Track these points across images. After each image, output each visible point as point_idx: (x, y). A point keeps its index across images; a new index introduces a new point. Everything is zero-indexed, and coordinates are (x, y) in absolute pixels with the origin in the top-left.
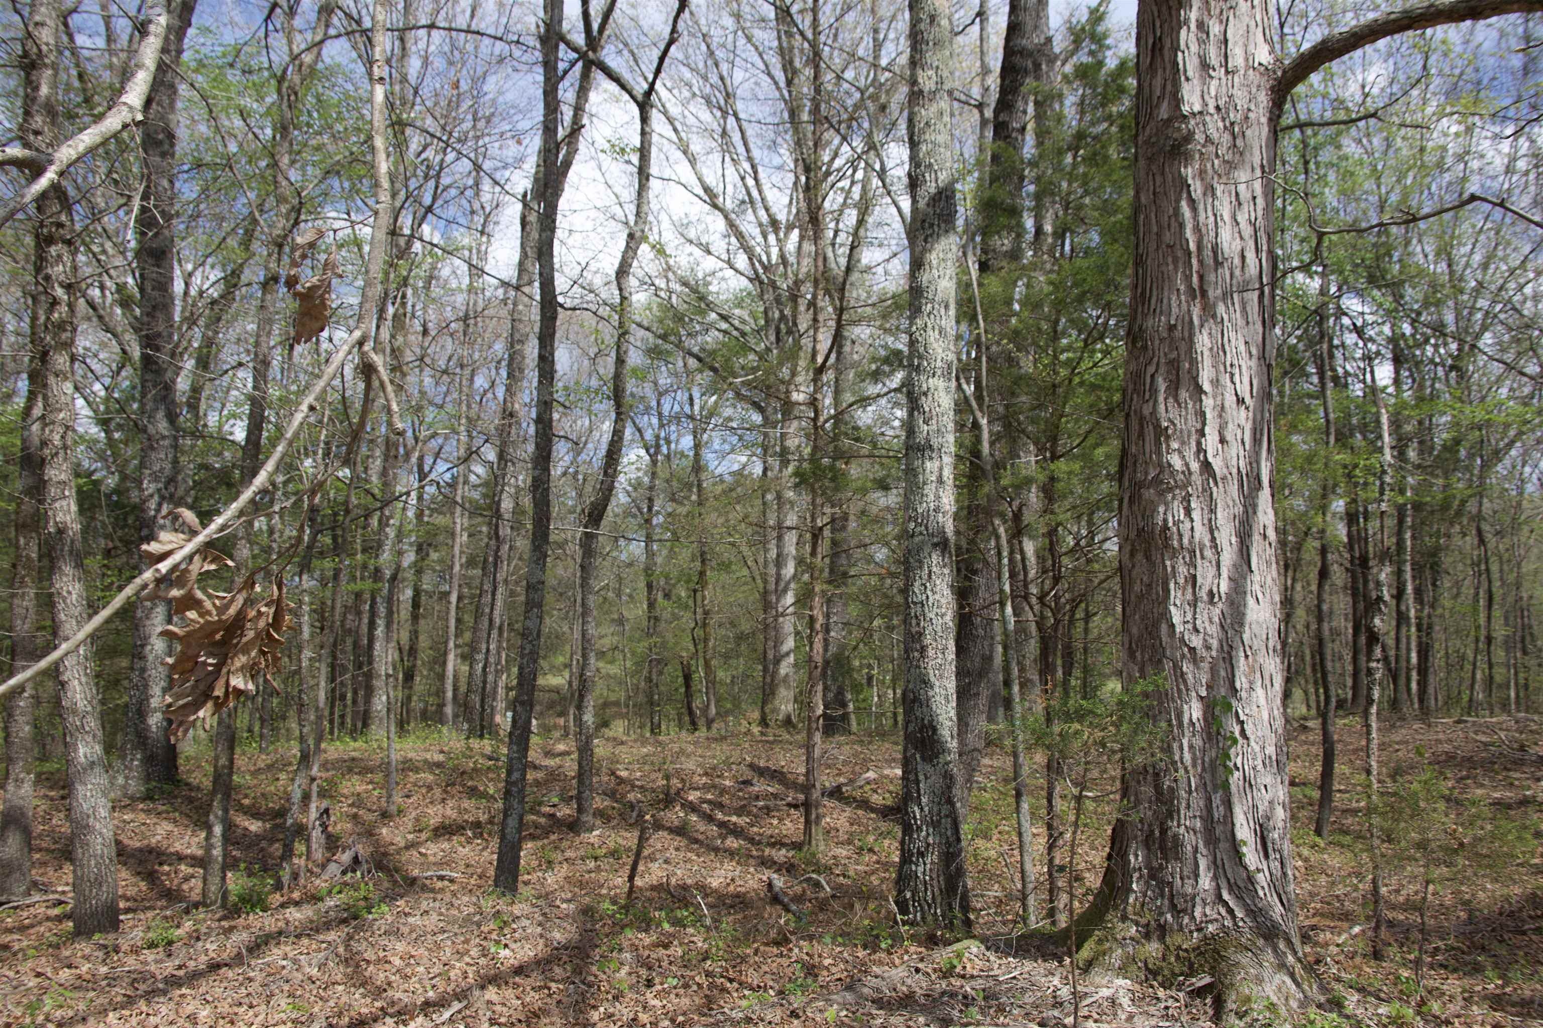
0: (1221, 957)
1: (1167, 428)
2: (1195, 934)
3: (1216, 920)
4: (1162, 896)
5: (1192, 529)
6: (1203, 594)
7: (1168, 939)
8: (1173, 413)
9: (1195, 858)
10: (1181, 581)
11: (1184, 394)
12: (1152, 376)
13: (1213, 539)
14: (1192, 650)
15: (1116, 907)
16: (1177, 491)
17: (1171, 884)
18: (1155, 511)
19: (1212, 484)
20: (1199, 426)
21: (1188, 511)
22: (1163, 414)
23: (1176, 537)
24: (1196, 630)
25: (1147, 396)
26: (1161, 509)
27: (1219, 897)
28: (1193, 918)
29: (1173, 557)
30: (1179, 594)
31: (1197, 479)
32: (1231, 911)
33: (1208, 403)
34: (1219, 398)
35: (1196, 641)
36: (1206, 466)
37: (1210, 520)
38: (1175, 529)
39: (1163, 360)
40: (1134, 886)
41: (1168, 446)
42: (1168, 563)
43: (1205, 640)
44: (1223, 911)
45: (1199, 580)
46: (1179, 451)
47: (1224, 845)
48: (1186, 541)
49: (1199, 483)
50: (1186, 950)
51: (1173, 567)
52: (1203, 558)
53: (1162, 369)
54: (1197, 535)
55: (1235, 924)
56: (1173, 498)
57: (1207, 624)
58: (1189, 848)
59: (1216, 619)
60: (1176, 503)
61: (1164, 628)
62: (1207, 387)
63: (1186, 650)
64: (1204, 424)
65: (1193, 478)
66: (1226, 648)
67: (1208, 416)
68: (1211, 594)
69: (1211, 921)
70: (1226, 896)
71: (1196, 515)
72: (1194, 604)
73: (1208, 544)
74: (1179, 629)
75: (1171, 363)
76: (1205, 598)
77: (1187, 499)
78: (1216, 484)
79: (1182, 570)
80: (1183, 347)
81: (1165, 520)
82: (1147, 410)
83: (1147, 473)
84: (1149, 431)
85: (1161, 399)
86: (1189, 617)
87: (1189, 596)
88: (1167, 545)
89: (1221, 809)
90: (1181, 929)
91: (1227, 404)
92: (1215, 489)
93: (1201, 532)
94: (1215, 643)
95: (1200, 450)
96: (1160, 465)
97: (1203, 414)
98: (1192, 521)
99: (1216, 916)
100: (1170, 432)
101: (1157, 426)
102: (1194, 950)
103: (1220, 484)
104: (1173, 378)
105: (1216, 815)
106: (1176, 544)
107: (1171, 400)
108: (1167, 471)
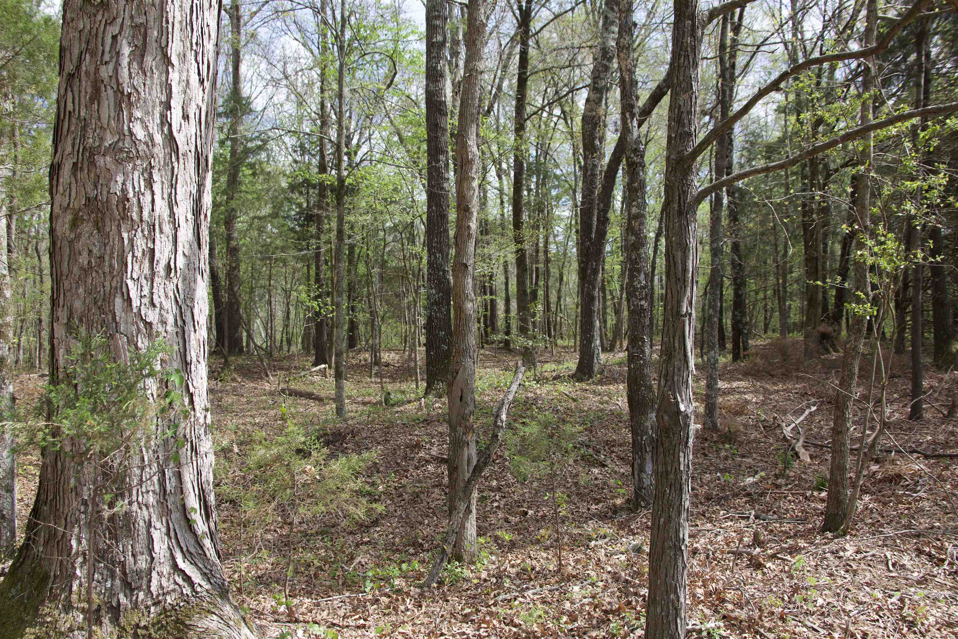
0: (187, 626)
1: (130, 95)
2: (152, 609)
3: (174, 590)
4: (113, 576)
5: (153, 201)
6: (160, 269)
7: (122, 620)
8: (138, 81)
9: (149, 533)
10: (139, 254)
11: (149, 61)
12: (114, 38)
13: (172, 214)
14: (149, 325)
15: (54, 598)
16: (139, 162)
17: (123, 565)
18: (111, 179)
19: (174, 159)
20: (164, 99)
21: (150, 183)
22: (127, 80)
23: (135, 209)
24: (153, 305)
25: (107, 57)
26: (120, 179)
27: (175, 566)
28: (149, 591)
29: (132, 228)
30: (136, 268)
31: (159, 151)
32: (188, 579)
33: (174, 76)
34: (185, 74)
35: (152, 316)
36: (171, 139)
37: (170, 195)
38: (135, 200)
39: (128, 22)
40: (78, 572)
41: (131, 115)
42: (125, 235)
43: (161, 315)
44: (180, 581)
45: (157, 255)
46: (142, 120)
47: (176, 515)
48: (146, 214)
49: (161, 156)
50: (145, 628)
51: (131, 241)
52: (161, 232)
53: (127, 32)
54: (157, 208)
55: (193, 590)
56: (134, 169)
57: (163, 298)
58: (142, 523)
59: (171, 294)
60: (136, 174)
61: (118, 302)
62: (174, 60)
63: (142, 325)
64: (170, 96)
65: (156, 150)
66: (180, 323)
67: (174, 89)
68: (168, 269)
69: (168, 593)
70: (181, 564)
71: (157, 188)
72: (151, 278)
73: (166, 219)
74: (135, 303)
75: (136, 27)
76: (163, 273)
77: (148, 173)
78: (178, 159)
79: (141, 243)
80: (153, 13)
81: (124, 190)
82: (105, 72)
83: (102, 139)
84: (108, 96)
85: (125, 61)
86: (146, 291)
87: (147, 271)
88: (125, 216)
89: (173, 479)
90: (136, 605)
91: (191, 81)
92: (176, 165)
93: (161, 206)
94: (171, 320)
95: (165, 122)
96: (121, 133)
97: (169, 88)
98: (153, 194)
99: (172, 587)
100: (133, 99)
101: (119, 91)
102: (153, 625)
103: (181, 161)
104: (139, 43)
105: (168, 488)
106: (135, 216)
107: (135, 65)
108: (128, 139)
